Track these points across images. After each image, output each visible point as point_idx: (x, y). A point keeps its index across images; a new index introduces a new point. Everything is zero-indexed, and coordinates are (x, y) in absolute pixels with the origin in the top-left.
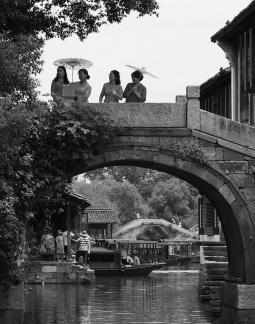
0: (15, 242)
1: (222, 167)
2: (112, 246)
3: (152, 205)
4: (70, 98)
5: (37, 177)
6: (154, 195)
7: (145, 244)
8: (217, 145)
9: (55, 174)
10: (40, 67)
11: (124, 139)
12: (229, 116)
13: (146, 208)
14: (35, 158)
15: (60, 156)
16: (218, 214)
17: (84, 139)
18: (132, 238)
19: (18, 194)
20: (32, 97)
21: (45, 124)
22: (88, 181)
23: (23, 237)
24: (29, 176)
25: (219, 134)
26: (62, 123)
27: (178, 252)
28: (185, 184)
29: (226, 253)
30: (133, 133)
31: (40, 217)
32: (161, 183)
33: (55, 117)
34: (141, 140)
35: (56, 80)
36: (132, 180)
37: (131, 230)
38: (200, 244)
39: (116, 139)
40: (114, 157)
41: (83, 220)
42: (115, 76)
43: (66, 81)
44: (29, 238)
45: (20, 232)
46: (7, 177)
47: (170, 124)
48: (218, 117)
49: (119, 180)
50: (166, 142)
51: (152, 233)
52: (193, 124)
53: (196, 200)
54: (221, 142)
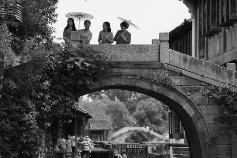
0: (36, 144)
1: (185, 90)
2: (107, 147)
3: (136, 117)
4: (76, 41)
5: (53, 97)
6: (137, 110)
7: (131, 145)
8: (181, 74)
9: (66, 95)
10: (55, 18)
11: (115, 70)
12: (190, 54)
13: (131, 119)
14: (52, 84)
15: (70, 82)
16: (183, 125)
17: (87, 70)
18: (121, 141)
19: (39, 109)
20: (49, 40)
21: (59, 59)
22: (90, 100)
23: (43, 142)
24: (47, 97)
25: (182, 67)
26: (71, 59)
27: (155, 151)
28: (159, 102)
29: (188, 152)
30: (121, 66)
31: (55, 126)
32: (142, 101)
33: (66, 54)
34: (127, 71)
36: (122, 99)
37: (121, 135)
38: (170, 145)
39: (109, 70)
40: (108, 83)
41: (87, 128)
43: (74, 29)
44: (46, 142)
45: (41, 137)
46: (31, 97)
47: (147, 59)
48: (182, 55)
49: (112, 99)
50: (145, 73)
51: (137, 137)
52: (164, 60)
53: (167, 113)
54: (184, 72)
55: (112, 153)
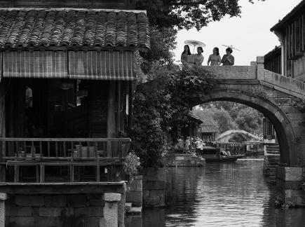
0: (161, 143)
1: (277, 101)
2: (215, 146)
3: (238, 122)
4: (192, 63)
5: (173, 107)
6: (238, 117)
7: (233, 144)
8: (274, 89)
9: (183, 105)
10: (175, 45)
11: (222, 86)
12: (280, 73)
13: (233, 124)
14: (173, 96)
15: (187, 95)
16: (274, 128)
17: (200, 85)
18: (226, 141)
19: (162, 117)
20: (171, 63)
21: (178, 77)
22: (202, 109)
23: (165, 141)
24: (169, 107)
25: (275, 83)
26: (187, 77)
27: (252, 149)
28: (255, 110)
29: (279, 149)
30: (226, 82)
31: (175, 129)
32: (242, 110)
33: (183, 74)
34: (231, 86)
35: (184, 53)
36: (226, 108)
37: (226, 136)
38: (264, 144)
39: (217, 86)
40: (216, 96)
41: (199, 131)
42: (216, 50)
43: (189, 53)
44: (168, 142)
45: (164, 138)
46: (156, 107)
47: (247, 77)
48: (274, 74)
49: (219, 108)
50: (245, 88)
51: (238, 138)
52: (260, 78)
53: (262, 119)
54: (276, 88)
55: (219, 150)
